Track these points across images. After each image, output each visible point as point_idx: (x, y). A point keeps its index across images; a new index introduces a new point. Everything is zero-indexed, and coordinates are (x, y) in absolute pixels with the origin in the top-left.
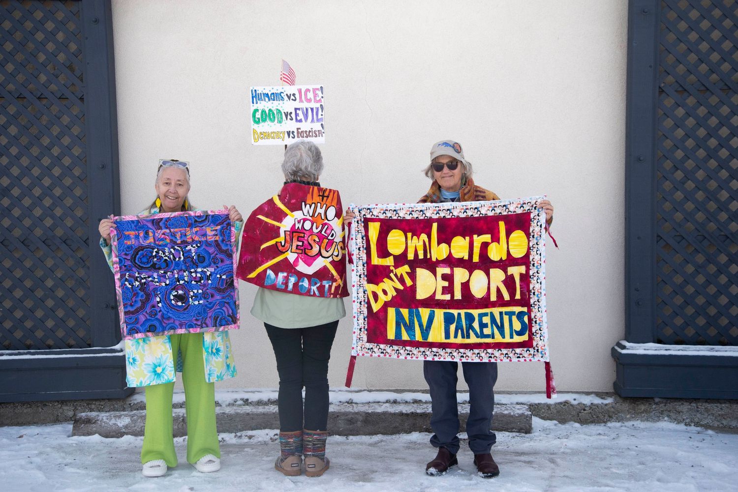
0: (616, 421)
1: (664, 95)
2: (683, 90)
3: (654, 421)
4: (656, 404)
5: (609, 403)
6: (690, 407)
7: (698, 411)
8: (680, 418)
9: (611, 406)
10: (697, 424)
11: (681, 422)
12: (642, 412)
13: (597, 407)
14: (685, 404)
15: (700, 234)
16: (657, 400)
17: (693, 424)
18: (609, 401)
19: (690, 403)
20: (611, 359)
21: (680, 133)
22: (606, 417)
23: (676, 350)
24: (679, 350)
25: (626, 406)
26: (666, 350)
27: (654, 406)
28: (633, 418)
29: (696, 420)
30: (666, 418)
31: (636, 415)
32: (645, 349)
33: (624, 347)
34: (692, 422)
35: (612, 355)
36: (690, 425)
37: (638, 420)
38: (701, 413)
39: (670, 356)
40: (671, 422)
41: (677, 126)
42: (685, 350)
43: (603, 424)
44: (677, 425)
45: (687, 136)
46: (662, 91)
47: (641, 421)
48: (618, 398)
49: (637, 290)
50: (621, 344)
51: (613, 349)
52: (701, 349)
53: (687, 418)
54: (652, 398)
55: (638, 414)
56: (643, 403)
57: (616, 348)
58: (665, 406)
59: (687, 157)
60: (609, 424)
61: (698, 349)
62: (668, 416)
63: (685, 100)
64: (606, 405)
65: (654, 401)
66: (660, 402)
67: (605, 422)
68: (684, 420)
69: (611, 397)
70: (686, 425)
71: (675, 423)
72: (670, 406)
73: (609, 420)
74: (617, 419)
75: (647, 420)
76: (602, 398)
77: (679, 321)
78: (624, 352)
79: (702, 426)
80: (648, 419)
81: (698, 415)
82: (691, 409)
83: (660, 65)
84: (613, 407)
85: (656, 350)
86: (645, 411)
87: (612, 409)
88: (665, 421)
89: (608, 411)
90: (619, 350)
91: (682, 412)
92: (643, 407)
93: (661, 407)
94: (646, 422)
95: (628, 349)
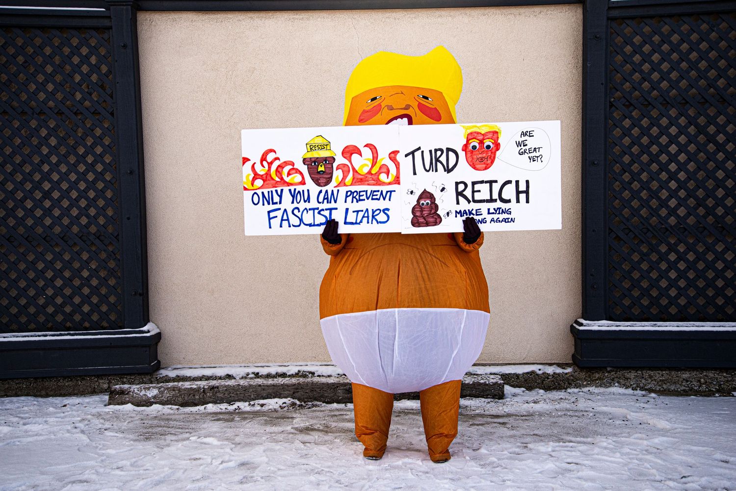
0: (575, 388)
1: (613, 108)
2: (630, 105)
3: (606, 387)
4: (609, 372)
5: (569, 373)
6: (636, 374)
7: (643, 378)
8: (628, 384)
9: (570, 374)
10: (642, 389)
11: (629, 387)
12: (597, 380)
13: (559, 375)
14: (632, 371)
15: (645, 227)
16: (609, 369)
17: (639, 389)
18: (569, 370)
19: (637, 371)
20: (570, 335)
21: (627, 141)
22: (566, 384)
23: (625, 326)
24: (627, 326)
25: (583, 375)
26: (617, 326)
27: (606, 374)
28: (589, 384)
29: (642, 385)
30: (616, 384)
31: (592, 382)
32: (599, 326)
33: (581, 325)
34: (638, 387)
35: (571, 332)
36: (636, 390)
37: (593, 386)
38: (645, 379)
39: (620, 331)
40: (620, 387)
41: (625, 135)
42: (632, 326)
43: (564, 390)
44: (625, 390)
45: (633, 144)
46: (611, 105)
47: (596, 387)
48: (576, 368)
49: (592, 275)
50: (579, 322)
51: (572, 326)
52: (646, 325)
53: (634, 384)
54: (606, 368)
55: (593, 381)
56: (597, 372)
57: (574, 325)
58: (616, 373)
59: (633, 162)
60: (569, 390)
61: (643, 325)
62: (618, 382)
63: (631, 113)
64: (566, 374)
65: (607, 369)
66: (611, 370)
67: (566, 389)
68: (631, 385)
69: (570, 367)
70: (633, 389)
71: (624, 388)
72: (619, 373)
73: (569, 387)
74: (575, 385)
75: (601, 386)
76: (563, 368)
77: (627, 302)
78: (581, 328)
79: (646, 390)
80: (601, 385)
81: (643, 381)
82: (637, 376)
83: (610, 83)
84: (572, 376)
85: (608, 326)
86: (599, 379)
87: (572, 378)
88: (616, 386)
89: (568, 379)
90: (577, 327)
91: (630, 379)
92: (597, 376)
93: (613, 375)
94: (599, 388)
95: (585, 326)
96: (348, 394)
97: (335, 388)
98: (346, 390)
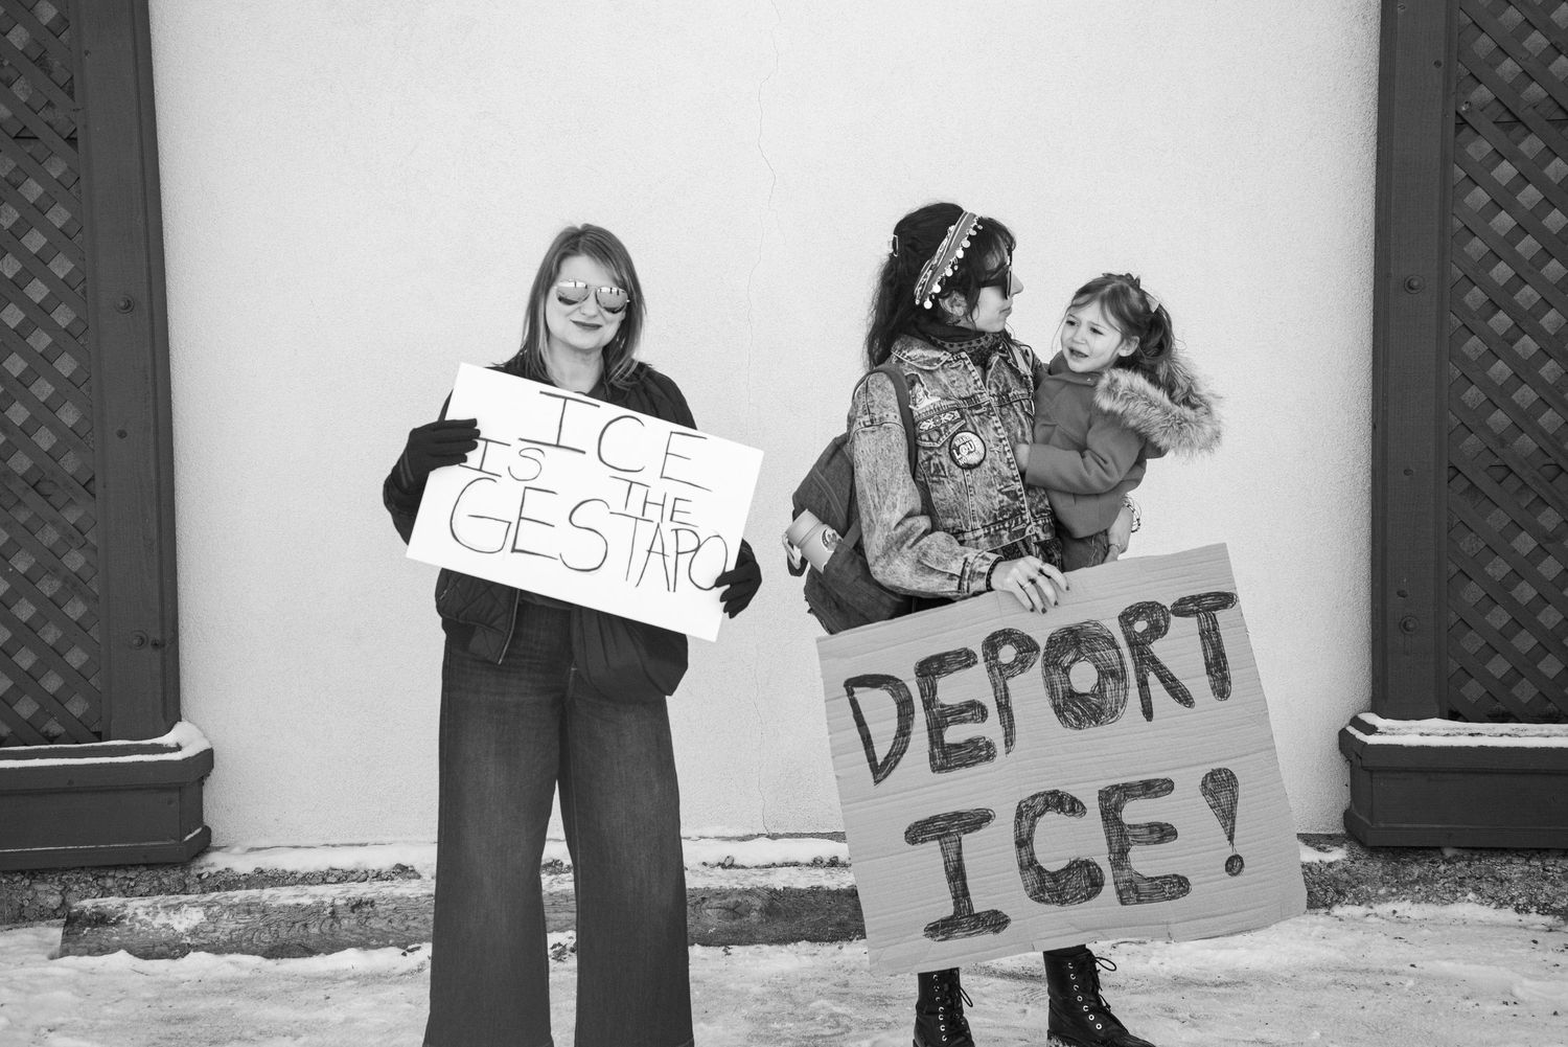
0: (1353, 904)
1: (1467, 131)
2: (1513, 122)
3: (1443, 902)
4: (1448, 861)
5: (1336, 862)
6: (1527, 868)
7: (1546, 878)
8: (1503, 895)
9: (1340, 867)
10: (1544, 909)
11: (1505, 903)
12: (1416, 882)
13: (1310, 869)
14: (1515, 861)
15: (1551, 461)
16: (1448, 853)
17: (1534, 909)
18: (1338, 855)
19: (1528, 860)
20: (1338, 758)
21: (1504, 221)
22: (1330, 894)
23: (1495, 736)
24: (1501, 735)
25: (1376, 868)
26: (1472, 735)
27: (1442, 868)
28: (1393, 894)
29: (1542, 899)
30: (1471, 896)
31: (1401, 887)
32: (1422, 734)
33: (1371, 730)
34: (1531, 903)
35: (1340, 748)
36: (1528, 912)
37: (1404, 899)
38: (1552, 883)
39: (1482, 748)
40: (1482, 904)
41: (1497, 206)
42: (1516, 736)
43: (1323, 911)
44: (1497, 912)
45: (1521, 229)
46: (1462, 122)
47: (1413, 902)
48: (1357, 849)
49: (1401, 594)
50: (1364, 722)
51: (1343, 733)
52: (1555, 732)
53: (1520, 895)
54: (1438, 849)
55: (1404, 885)
56: (1416, 860)
57: (1351, 730)
58: (1469, 866)
59: (1520, 280)
60: (1337, 910)
61: (1546, 732)
62: (1476, 890)
63: (1517, 143)
64: (1330, 865)
65: (1442, 854)
66: (1455, 856)
67: (1329, 906)
68: (1512, 899)
69: (1341, 846)
70: (1517, 910)
71: (1493, 905)
72: (1481, 865)
73: (1337, 901)
74: (1356, 897)
75: (1427, 900)
76: (1319, 849)
77: (1499, 667)
78: (1372, 740)
79: (1555, 912)
80: (1428, 896)
81: (1548, 888)
82: (1529, 874)
83: (1458, 60)
84: (1345, 870)
85: (1448, 735)
86: (1422, 879)
87: (1345, 876)
88: (1469, 901)
89: (1336, 880)
90: (1360, 736)
91: (1509, 881)
92: (1416, 871)
93: (1461, 869)
94: (1423, 905)
95: (1381, 733)
96: (734, 919)
97: (698, 903)
98: (727, 909)
